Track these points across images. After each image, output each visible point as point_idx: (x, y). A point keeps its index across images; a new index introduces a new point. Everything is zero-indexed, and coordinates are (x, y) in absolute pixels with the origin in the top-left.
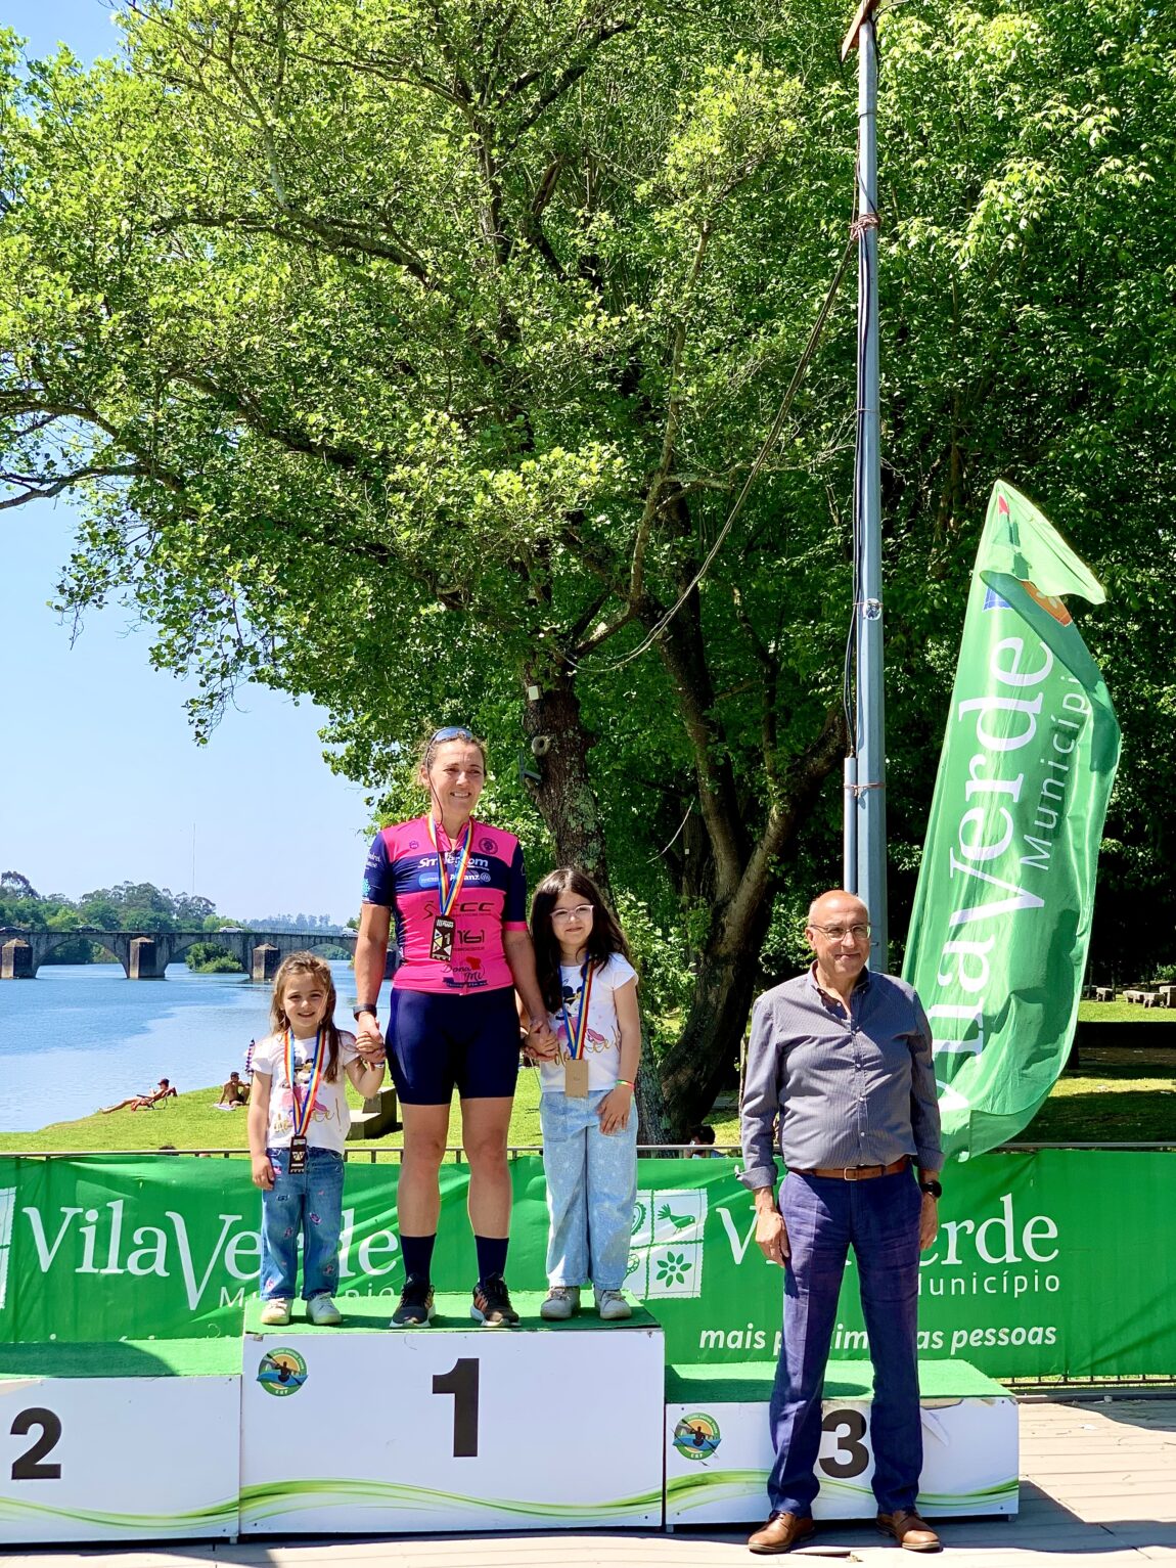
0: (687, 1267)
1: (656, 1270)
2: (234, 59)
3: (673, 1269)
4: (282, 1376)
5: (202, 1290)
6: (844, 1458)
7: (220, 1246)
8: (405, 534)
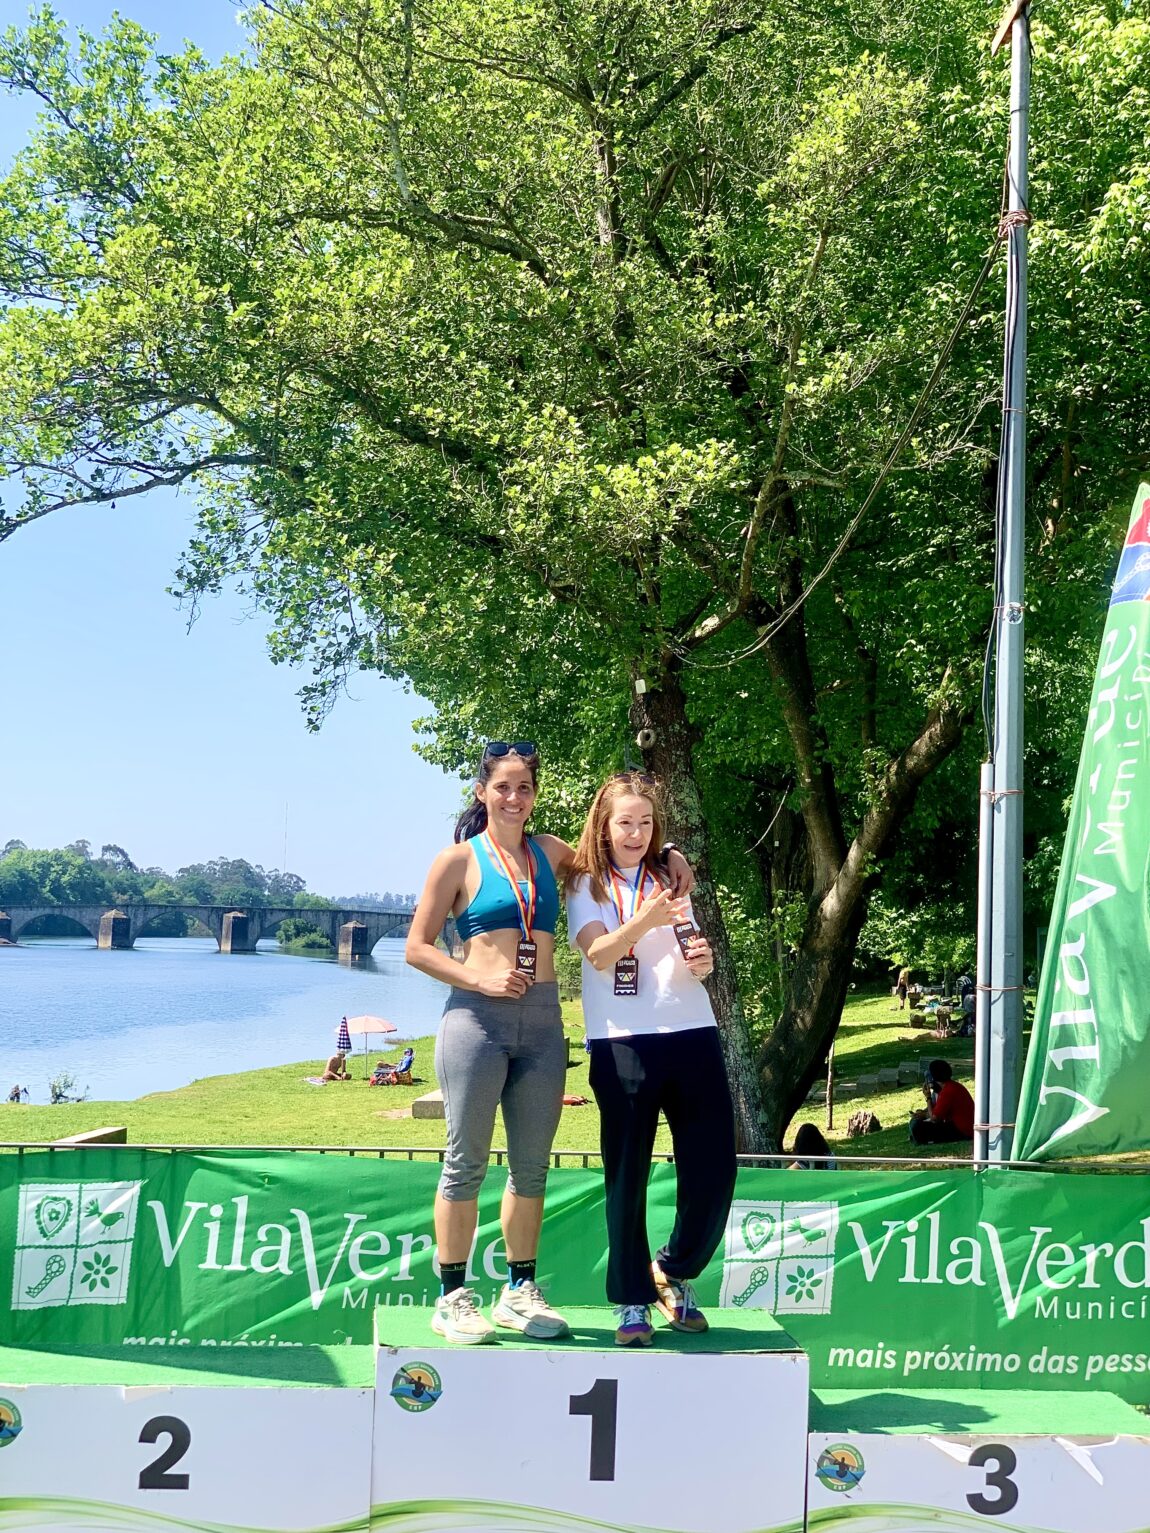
0: (816, 1283)
1: (785, 1284)
2: (362, 54)
3: (803, 1284)
4: (416, 1391)
5: (325, 1290)
6: (993, 1494)
7: (344, 1244)
8: (520, 527)
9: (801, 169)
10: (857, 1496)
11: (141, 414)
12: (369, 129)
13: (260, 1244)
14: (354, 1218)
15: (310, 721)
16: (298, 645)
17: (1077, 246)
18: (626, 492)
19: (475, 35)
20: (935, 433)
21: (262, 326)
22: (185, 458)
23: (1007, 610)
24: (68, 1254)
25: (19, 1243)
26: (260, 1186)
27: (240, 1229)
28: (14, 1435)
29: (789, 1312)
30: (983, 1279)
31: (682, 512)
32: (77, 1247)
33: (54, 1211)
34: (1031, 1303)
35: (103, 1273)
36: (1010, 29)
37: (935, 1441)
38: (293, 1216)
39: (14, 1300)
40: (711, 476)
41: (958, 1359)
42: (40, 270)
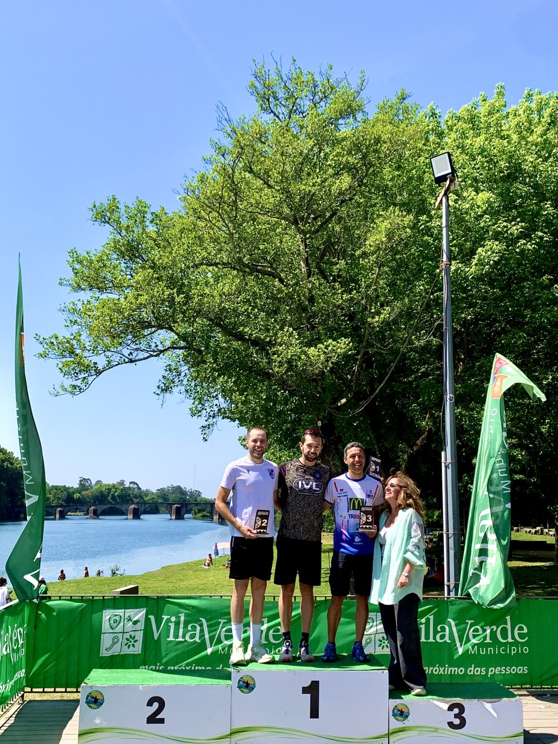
1: (378, 642)
2: (220, 211)
3: (384, 643)
4: (247, 686)
5: (212, 648)
6: (457, 722)
7: (219, 631)
8: (277, 369)
9: (370, 246)
10: (407, 723)
11: (146, 332)
12: (223, 235)
13: (189, 631)
14: (222, 621)
15: (204, 438)
16: (200, 411)
17: (467, 269)
18: (313, 357)
19: (258, 203)
20: (420, 334)
21: (187, 301)
22: (160, 347)
23: (448, 397)
24: (120, 635)
25: (103, 632)
26: (189, 610)
27: (182, 626)
28: (101, 704)
29: (380, 653)
30: (449, 640)
31: (332, 363)
32: (123, 633)
33: (115, 619)
34: (467, 648)
35: (132, 642)
36: (442, 200)
37: (435, 702)
38: (201, 621)
39: (101, 653)
40: (343, 350)
41: (442, 670)
42: (111, 285)
